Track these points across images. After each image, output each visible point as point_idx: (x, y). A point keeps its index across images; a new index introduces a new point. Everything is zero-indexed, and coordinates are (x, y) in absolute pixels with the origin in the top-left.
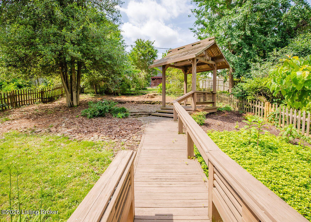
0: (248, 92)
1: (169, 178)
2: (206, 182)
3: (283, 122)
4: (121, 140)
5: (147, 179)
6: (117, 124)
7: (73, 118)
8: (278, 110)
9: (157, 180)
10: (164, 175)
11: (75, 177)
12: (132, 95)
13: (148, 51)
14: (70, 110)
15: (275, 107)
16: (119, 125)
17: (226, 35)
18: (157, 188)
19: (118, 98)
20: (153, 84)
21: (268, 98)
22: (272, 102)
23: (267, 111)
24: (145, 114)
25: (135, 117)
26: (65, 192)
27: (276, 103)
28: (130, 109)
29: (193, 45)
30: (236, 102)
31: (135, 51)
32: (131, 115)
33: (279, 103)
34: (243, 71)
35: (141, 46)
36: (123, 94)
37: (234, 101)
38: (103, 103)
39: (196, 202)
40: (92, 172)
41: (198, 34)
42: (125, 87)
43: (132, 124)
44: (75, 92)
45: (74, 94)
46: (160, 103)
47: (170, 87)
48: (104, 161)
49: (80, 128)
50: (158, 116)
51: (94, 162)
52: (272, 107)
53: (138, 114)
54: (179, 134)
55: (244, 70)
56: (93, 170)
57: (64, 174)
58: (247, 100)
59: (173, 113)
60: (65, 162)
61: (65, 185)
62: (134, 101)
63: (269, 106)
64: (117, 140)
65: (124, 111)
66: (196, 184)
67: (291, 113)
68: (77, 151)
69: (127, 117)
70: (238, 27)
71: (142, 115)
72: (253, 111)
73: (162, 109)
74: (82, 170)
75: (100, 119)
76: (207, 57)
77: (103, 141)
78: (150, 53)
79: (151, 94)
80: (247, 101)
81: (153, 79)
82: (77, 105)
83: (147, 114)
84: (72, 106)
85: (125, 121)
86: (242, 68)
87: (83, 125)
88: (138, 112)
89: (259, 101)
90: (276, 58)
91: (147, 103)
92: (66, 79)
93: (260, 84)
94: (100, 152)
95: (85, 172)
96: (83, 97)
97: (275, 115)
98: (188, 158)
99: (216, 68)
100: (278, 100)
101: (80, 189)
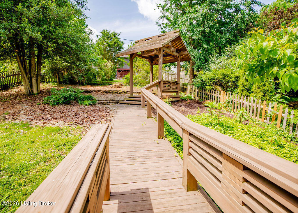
0: (207, 82)
1: (143, 156)
2: (177, 157)
3: (236, 107)
4: (89, 125)
5: (120, 158)
6: (84, 111)
7: (33, 106)
8: (231, 98)
9: (131, 158)
10: (136, 154)
11: (39, 163)
12: (98, 85)
13: (114, 42)
14: (29, 98)
15: (229, 95)
16: (86, 111)
17: (188, 31)
18: (131, 166)
19: (83, 88)
20: (119, 76)
21: (223, 88)
22: (227, 91)
23: (223, 98)
24: (113, 102)
25: (103, 105)
26: (27, 179)
27: (230, 92)
28: (97, 97)
29: (159, 37)
30: (196, 92)
31: (101, 41)
32: (99, 103)
33: (232, 92)
34: (202, 65)
35: (107, 37)
36: (88, 84)
37: (194, 91)
38: (68, 90)
39: (170, 174)
40: (59, 157)
41: (162, 29)
42: (91, 77)
43: (100, 111)
44: (35, 78)
45: (34, 81)
46: (127, 92)
47: (136, 78)
48: (72, 145)
49: (42, 115)
50: (125, 104)
51: (60, 147)
52: (226, 95)
53: (106, 102)
54: (148, 118)
55: (203, 63)
56: (59, 155)
57: (26, 161)
58: (206, 89)
59: (141, 101)
60: (26, 148)
61: (26, 172)
62: (100, 91)
63: (224, 94)
64: (86, 125)
65: (91, 98)
66: (168, 159)
67: (242, 99)
68: (40, 136)
69: (94, 105)
70: (199, 25)
71: (110, 103)
72: (211, 99)
73: (129, 97)
74: (47, 155)
75: (64, 106)
76: (172, 48)
77: (69, 126)
78: (116, 45)
79: (117, 84)
80: (206, 91)
81: (119, 71)
82: (37, 93)
83: (115, 102)
84: (31, 94)
85: (92, 108)
86: (202, 62)
87: (46, 113)
88: (105, 100)
89: (216, 90)
90: (229, 53)
91: (114, 93)
92: (23, 64)
93: (217, 75)
94: (66, 137)
95: (51, 157)
96: (43, 86)
97: (229, 102)
98: (159, 138)
99: (179, 60)
100: (231, 89)
101: (46, 175)
